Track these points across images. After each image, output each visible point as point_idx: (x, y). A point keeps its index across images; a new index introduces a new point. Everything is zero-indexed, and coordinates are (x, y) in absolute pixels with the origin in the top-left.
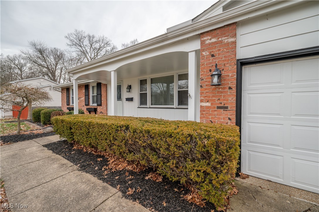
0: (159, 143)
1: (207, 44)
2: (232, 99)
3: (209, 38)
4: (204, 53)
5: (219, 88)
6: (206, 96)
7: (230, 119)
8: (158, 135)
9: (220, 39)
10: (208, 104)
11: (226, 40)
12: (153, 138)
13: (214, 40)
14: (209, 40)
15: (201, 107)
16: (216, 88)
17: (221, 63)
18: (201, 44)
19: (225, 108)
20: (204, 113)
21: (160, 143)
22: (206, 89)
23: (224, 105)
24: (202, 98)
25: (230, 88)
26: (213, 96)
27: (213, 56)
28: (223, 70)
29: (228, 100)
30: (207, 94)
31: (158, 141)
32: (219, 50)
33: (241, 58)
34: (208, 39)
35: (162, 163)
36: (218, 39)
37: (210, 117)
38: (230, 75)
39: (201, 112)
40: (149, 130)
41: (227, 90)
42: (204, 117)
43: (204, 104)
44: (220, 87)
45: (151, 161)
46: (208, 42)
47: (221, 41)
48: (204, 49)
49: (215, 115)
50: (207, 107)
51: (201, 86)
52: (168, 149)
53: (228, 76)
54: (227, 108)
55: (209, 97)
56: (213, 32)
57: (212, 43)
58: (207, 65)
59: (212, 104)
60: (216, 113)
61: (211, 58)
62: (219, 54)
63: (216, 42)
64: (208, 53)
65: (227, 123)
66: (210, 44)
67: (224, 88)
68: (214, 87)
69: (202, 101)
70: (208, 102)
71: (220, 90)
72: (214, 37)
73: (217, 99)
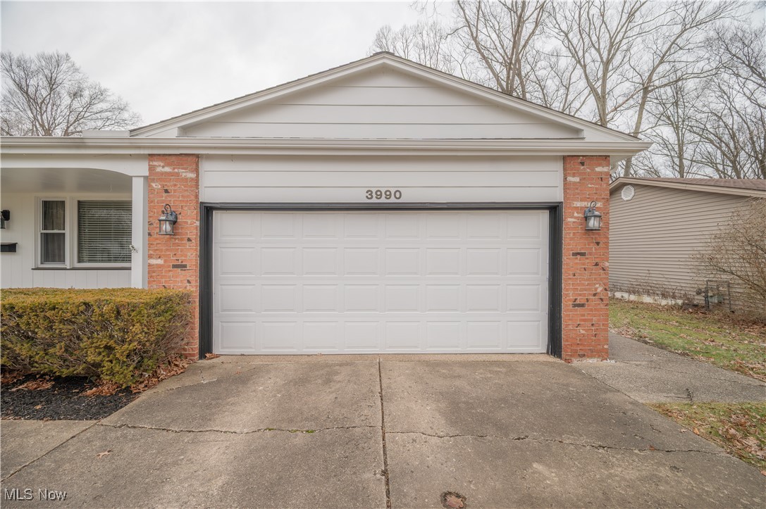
0: (33, 322)
1: (158, 172)
2: (192, 254)
3: (162, 164)
4: (154, 185)
5: (175, 239)
6: (157, 250)
7: (189, 282)
8: (31, 309)
9: (176, 170)
10: (160, 262)
11: (184, 174)
12: (20, 316)
13: (167, 169)
14: (162, 168)
15: (150, 265)
16: (170, 238)
17: (177, 203)
18: (150, 169)
19: (183, 267)
20: (154, 274)
21: (35, 322)
22: (157, 239)
23: (182, 262)
24: (151, 252)
25: (189, 240)
26: (167, 250)
27: (166, 191)
28: (180, 214)
29: (186, 256)
30: (158, 246)
31: (30, 319)
32: (175, 185)
33: (206, 201)
34: (160, 166)
35: (42, 353)
36: (174, 169)
37: (164, 280)
38: (189, 221)
39: (149, 273)
40: (12, 304)
41: (185, 241)
42: (154, 281)
43: (154, 262)
44: (177, 237)
45: (19, 355)
46: (159, 169)
47: (178, 174)
48: (154, 179)
49: (169, 277)
50: (159, 266)
51: (149, 234)
52: (50, 328)
53: (186, 223)
54: (185, 266)
55: (161, 250)
56: (167, 157)
57: (166, 173)
58: (158, 203)
59: (165, 261)
60: (171, 274)
61: (165, 194)
62: (175, 191)
63: (170, 173)
64: (160, 187)
65: (186, 287)
66: (162, 174)
67: (182, 239)
68: (168, 236)
69: (150, 257)
70: (160, 257)
71: (177, 241)
72: (168, 165)
73: (172, 254)
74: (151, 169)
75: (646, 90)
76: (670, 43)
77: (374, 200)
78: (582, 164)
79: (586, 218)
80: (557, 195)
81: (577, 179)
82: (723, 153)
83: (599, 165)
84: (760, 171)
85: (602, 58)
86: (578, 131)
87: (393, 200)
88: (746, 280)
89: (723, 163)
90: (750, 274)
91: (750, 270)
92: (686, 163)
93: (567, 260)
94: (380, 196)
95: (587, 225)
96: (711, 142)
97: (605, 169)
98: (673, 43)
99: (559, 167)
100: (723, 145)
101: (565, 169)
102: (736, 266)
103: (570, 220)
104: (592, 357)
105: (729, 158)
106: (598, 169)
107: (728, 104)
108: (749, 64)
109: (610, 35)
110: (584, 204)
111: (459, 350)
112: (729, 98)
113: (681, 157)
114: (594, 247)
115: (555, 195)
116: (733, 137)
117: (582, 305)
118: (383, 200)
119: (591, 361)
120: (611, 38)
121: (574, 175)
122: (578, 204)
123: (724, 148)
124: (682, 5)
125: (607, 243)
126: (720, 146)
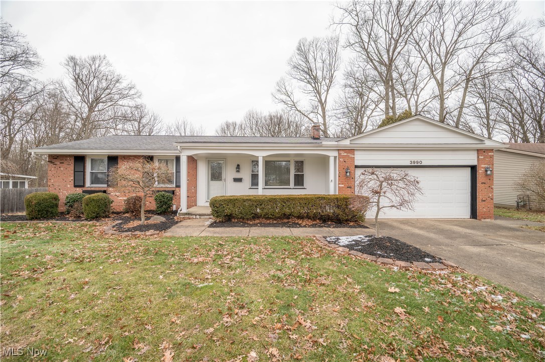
2: (353, 183)
3: (343, 152)
4: (341, 159)
6: (341, 182)
7: (352, 192)
10: (343, 186)
11: (351, 156)
13: (345, 154)
14: (343, 154)
15: (339, 187)
16: (346, 178)
23: (350, 186)
27: (345, 162)
30: (342, 180)
33: (355, 164)
36: (347, 154)
37: (344, 192)
38: (352, 172)
39: (339, 190)
41: (351, 179)
42: (341, 192)
43: (341, 185)
47: (349, 156)
51: (339, 176)
55: (343, 182)
56: (345, 150)
58: (342, 165)
60: (346, 190)
62: (348, 161)
64: (343, 160)
66: (341, 156)
71: (348, 179)
72: (345, 153)
73: (346, 183)
74: (339, 154)
75: (468, 80)
76: (482, 51)
77: (413, 164)
78: (484, 152)
79: (486, 171)
80: (475, 163)
81: (482, 157)
82: (513, 115)
83: (490, 152)
84: (537, 126)
85: (441, 60)
86: (482, 140)
87: (419, 164)
88: (538, 194)
89: (513, 121)
90: (539, 191)
91: (539, 190)
92: (491, 123)
93: (479, 185)
94: (414, 163)
95: (486, 173)
96: (506, 108)
97: (492, 154)
98: (485, 51)
99: (476, 153)
100: (513, 109)
101: (478, 154)
102: (534, 188)
103: (480, 171)
104: (488, 219)
105: (518, 119)
106: (490, 154)
107: (517, 84)
108: (531, 62)
109: (446, 45)
110: (485, 166)
111: (439, 217)
112: (517, 80)
113: (488, 118)
114: (488, 181)
115: (474, 162)
116: (520, 105)
117: (485, 201)
118: (416, 164)
119: (487, 220)
120: (447, 48)
121: (481, 156)
122: (483, 166)
123: (514, 111)
124: (491, 30)
125: (493, 179)
126: (511, 110)
